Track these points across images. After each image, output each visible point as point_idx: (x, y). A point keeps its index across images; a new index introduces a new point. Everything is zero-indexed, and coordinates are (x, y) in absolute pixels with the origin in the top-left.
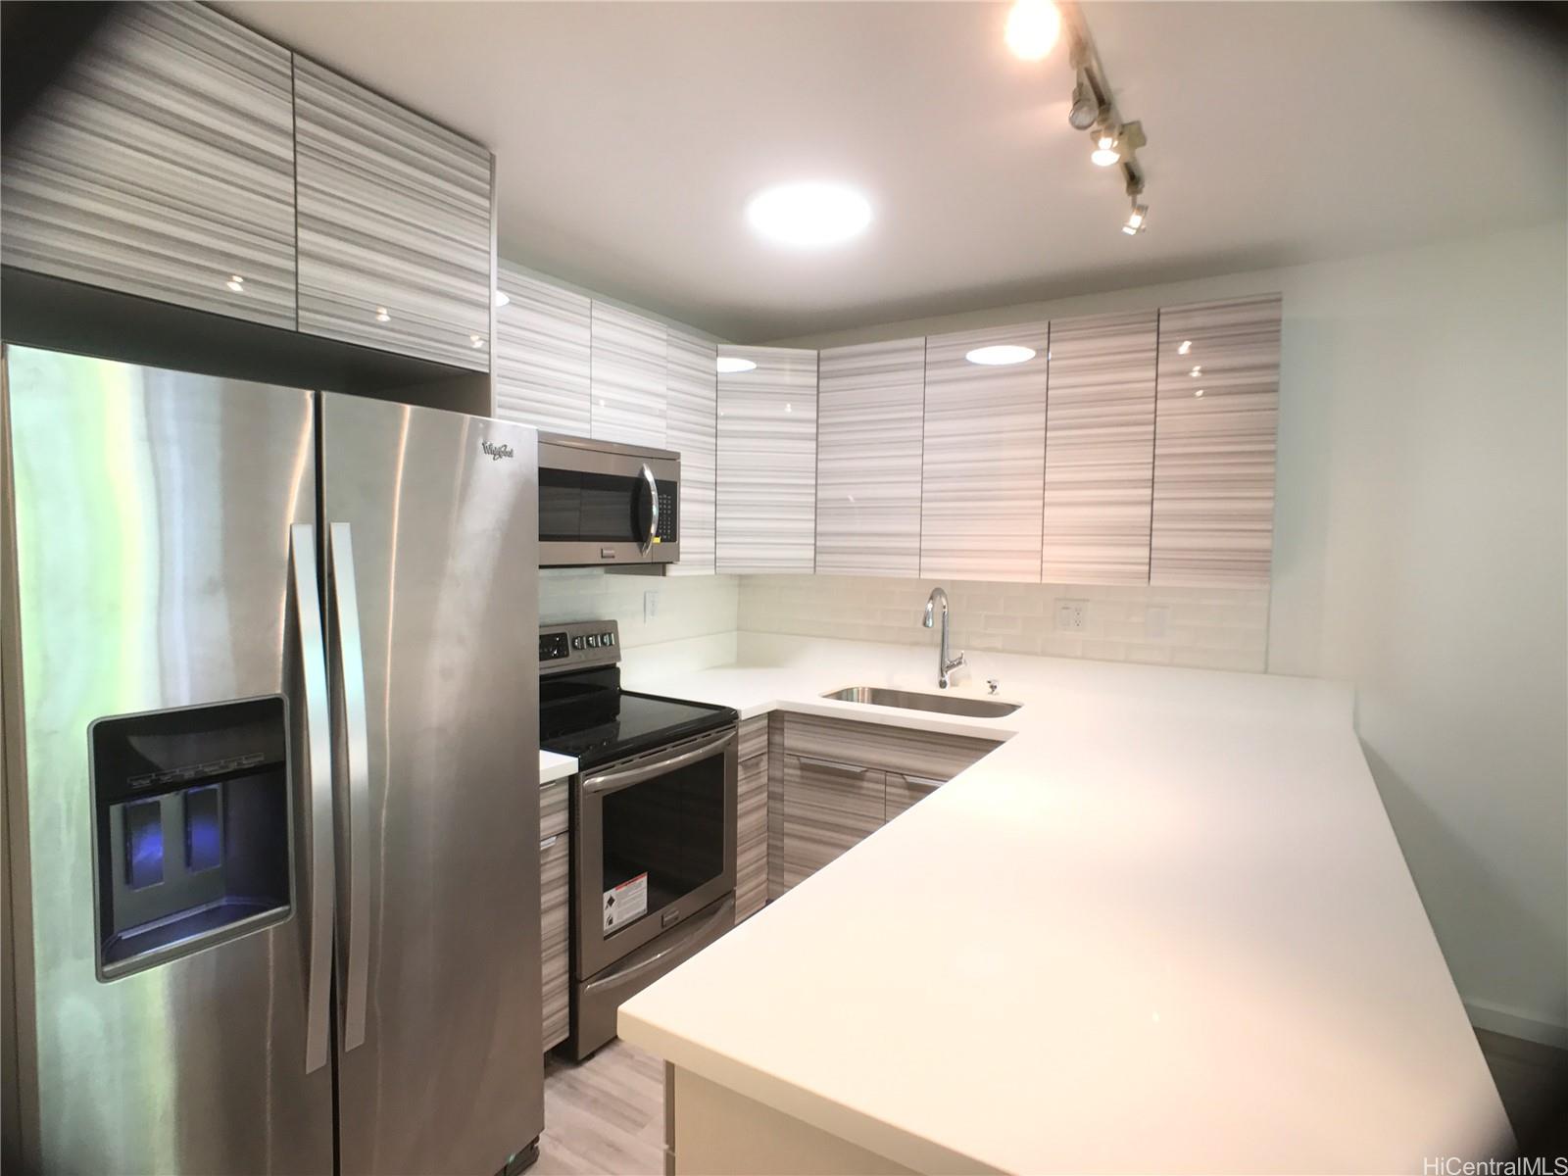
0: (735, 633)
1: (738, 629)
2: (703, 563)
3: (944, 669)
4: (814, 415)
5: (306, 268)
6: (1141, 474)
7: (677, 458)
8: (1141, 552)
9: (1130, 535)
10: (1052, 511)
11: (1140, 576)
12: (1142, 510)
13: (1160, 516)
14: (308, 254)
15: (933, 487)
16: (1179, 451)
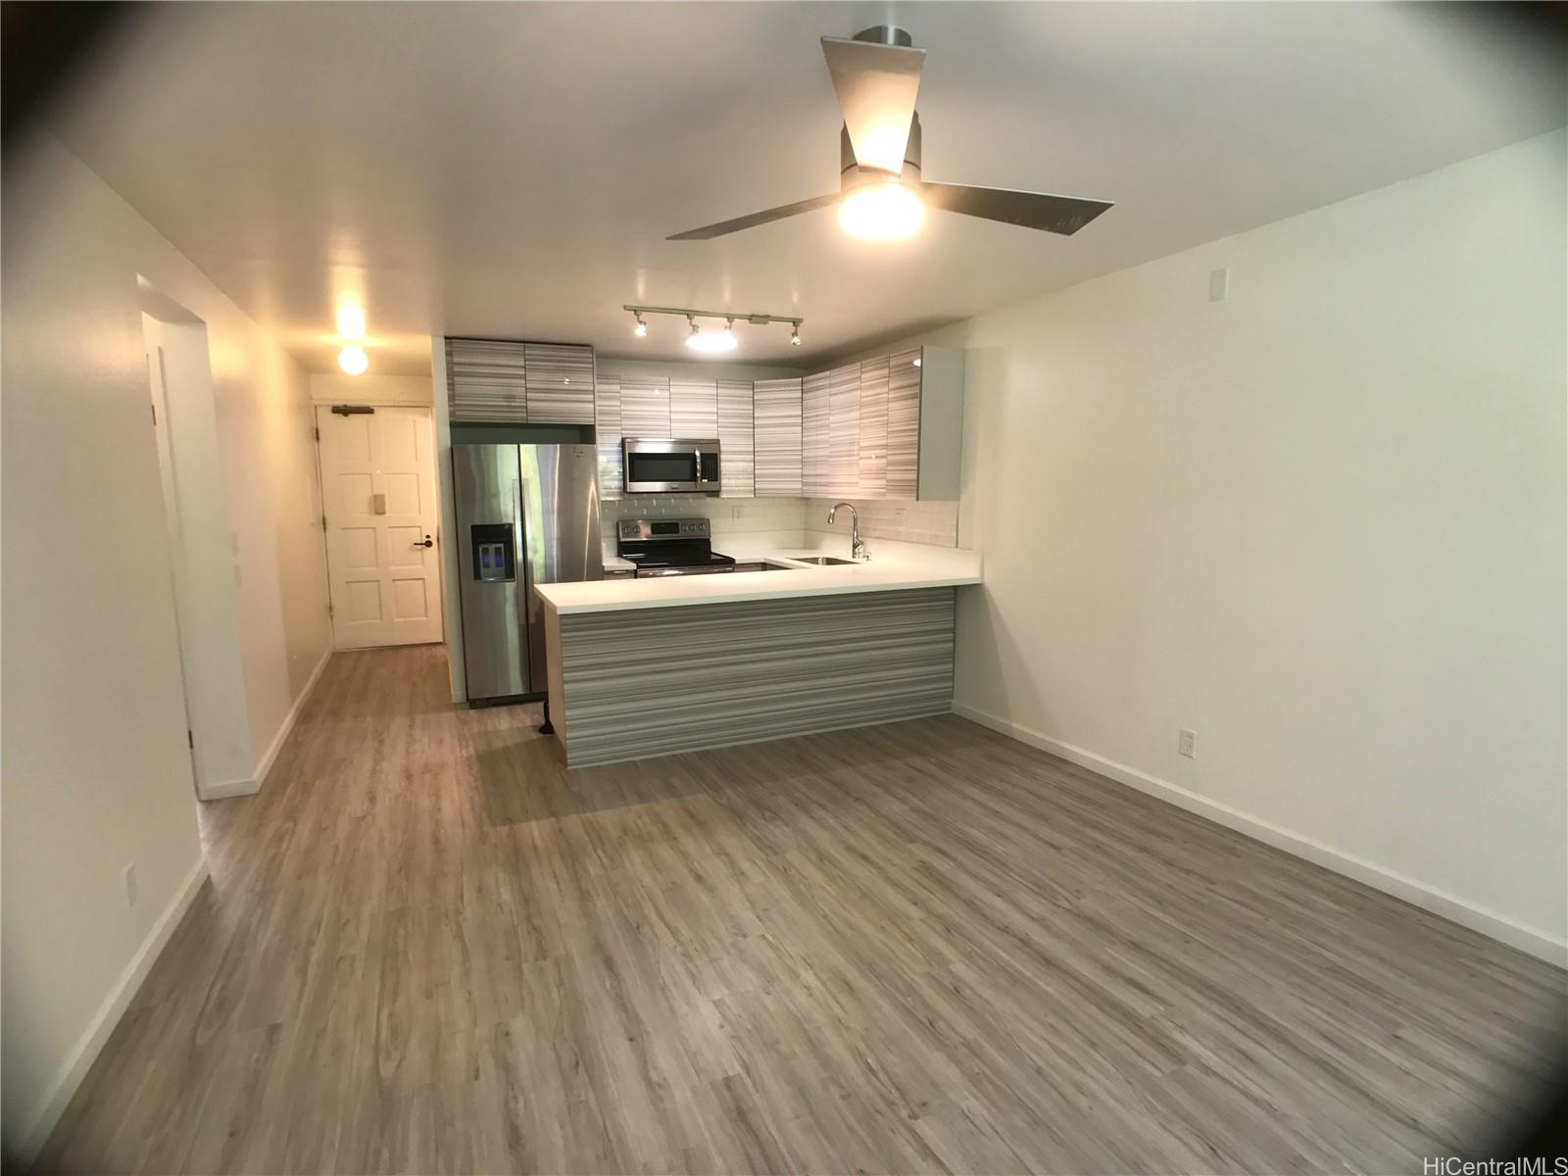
0: (803, 532)
1: (806, 529)
2: (749, 492)
3: (855, 546)
4: (800, 413)
5: (530, 404)
6: (884, 442)
7: (717, 442)
8: (884, 482)
9: (881, 473)
10: (862, 462)
11: (884, 494)
12: (884, 461)
13: (889, 464)
14: (530, 400)
15: (832, 450)
16: (893, 429)
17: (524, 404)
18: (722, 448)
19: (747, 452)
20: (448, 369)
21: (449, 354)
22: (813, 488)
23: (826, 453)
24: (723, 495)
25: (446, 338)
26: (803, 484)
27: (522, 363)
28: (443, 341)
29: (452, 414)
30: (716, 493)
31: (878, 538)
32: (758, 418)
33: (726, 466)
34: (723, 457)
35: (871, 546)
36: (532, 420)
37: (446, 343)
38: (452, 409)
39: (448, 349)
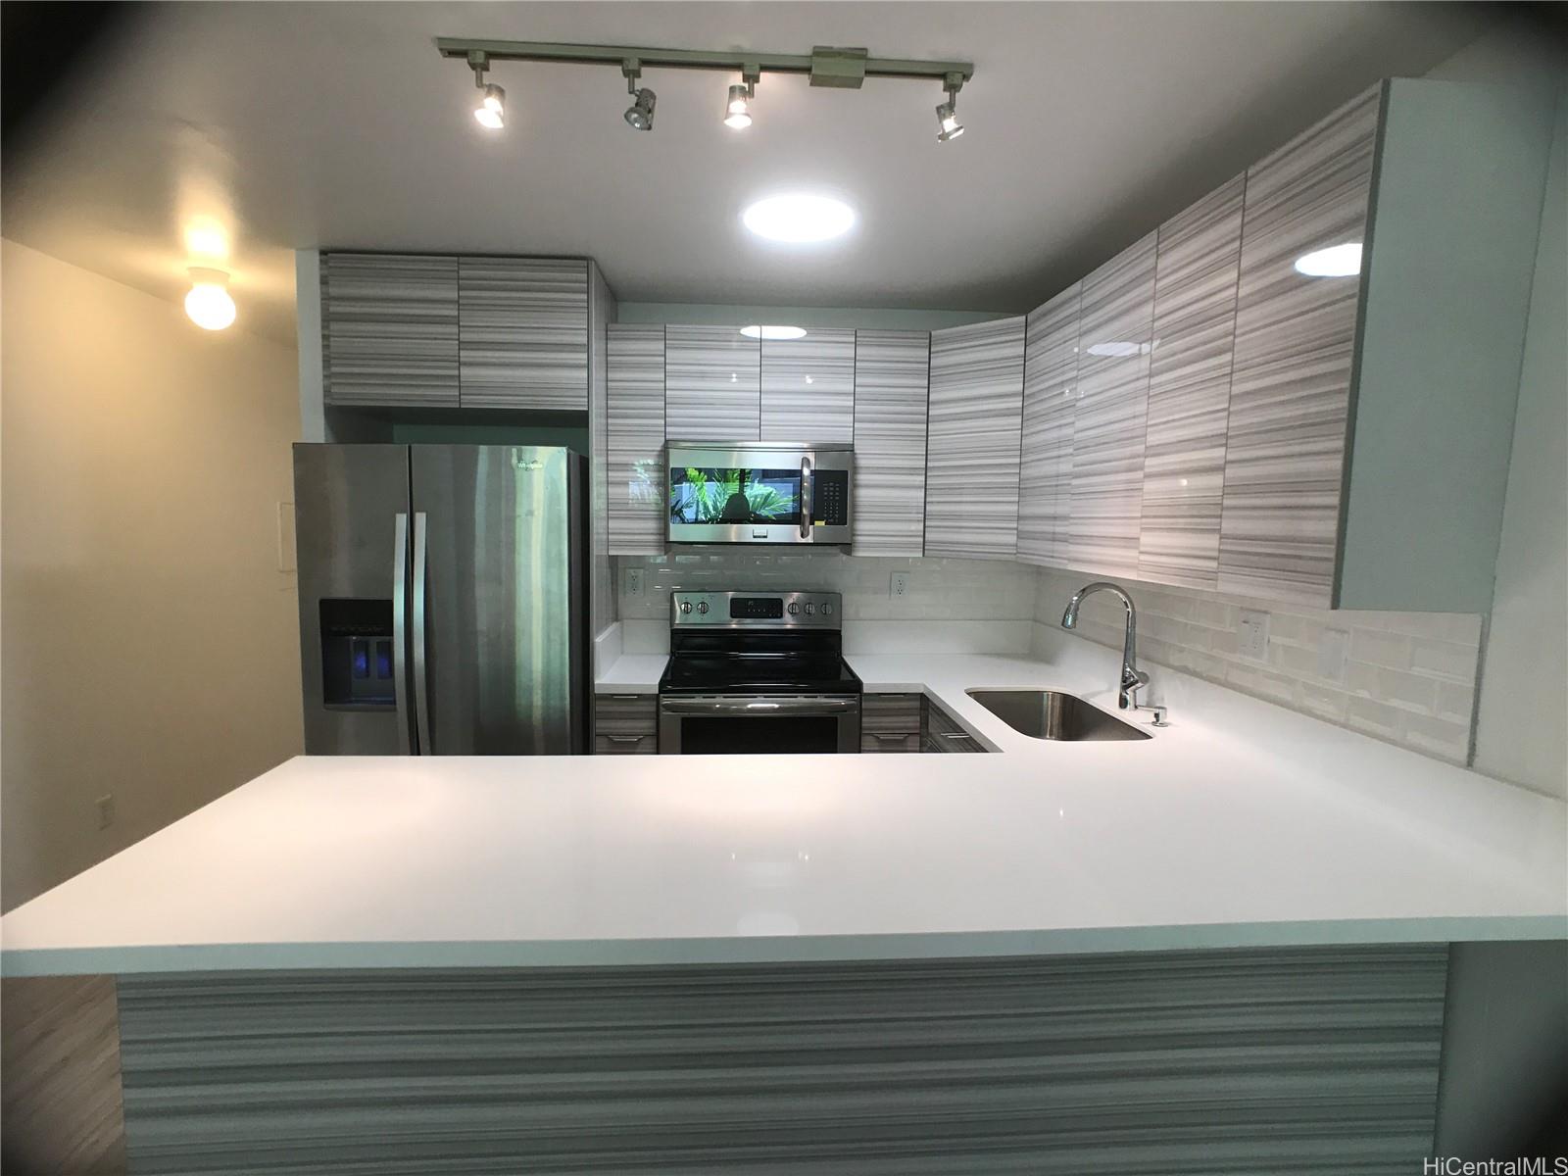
0: (1028, 623)
1: (1034, 620)
2: (911, 547)
4: (1019, 387)
5: (465, 372)
6: (1220, 426)
7: (849, 449)
8: (1212, 542)
9: (1204, 515)
10: (1150, 486)
11: (1210, 576)
12: (1217, 480)
13: (1229, 489)
14: (465, 364)
15: (1079, 459)
16: (1250, 386)
17: (456, 372)
18: (862, 462)
19: (912, 471)
20: (323, 309)
21: (324, 281)
22: (1048, 545)
23: (1065, 467)
24: (860, 553)
25: (323, 253)
26: (1021, 535)
27: (454, 295)
28: (317, 257)
29: (327, 392)
30: (847, 547)
31: (1184, 670)
32: (934, 403)
33: (868, 493)
34: (863, 478)
35: (1169, 689)
36: (471, 401)
37: (321, 261)
38: (326, 382)
39: (326, 272)
